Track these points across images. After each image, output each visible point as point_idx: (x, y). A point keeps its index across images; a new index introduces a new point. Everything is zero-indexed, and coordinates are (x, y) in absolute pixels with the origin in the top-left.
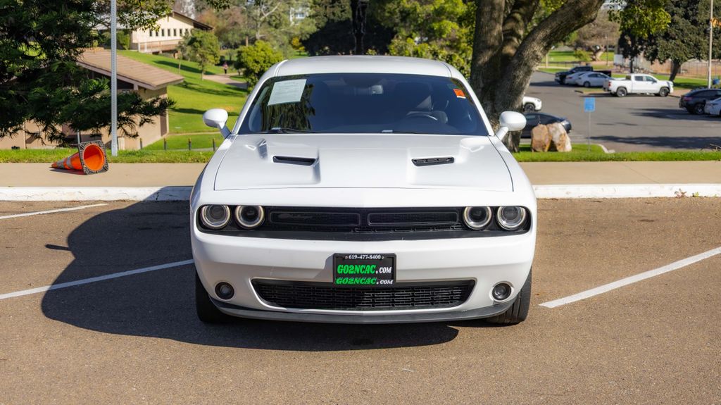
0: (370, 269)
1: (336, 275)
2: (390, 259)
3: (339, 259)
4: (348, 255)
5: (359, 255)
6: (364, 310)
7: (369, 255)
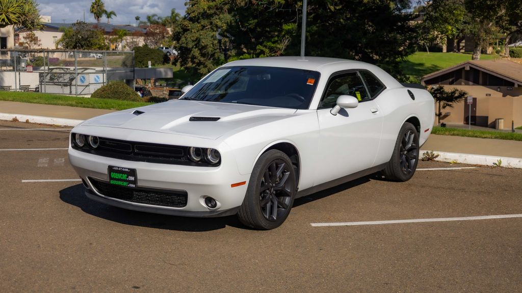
0: (124, 176)
1: (111, 178)
2: (133, 172)
3: (111, 169)
4: (114, 167)
5: (118, 168)
6: (134, 202)
7: (123, 168)
